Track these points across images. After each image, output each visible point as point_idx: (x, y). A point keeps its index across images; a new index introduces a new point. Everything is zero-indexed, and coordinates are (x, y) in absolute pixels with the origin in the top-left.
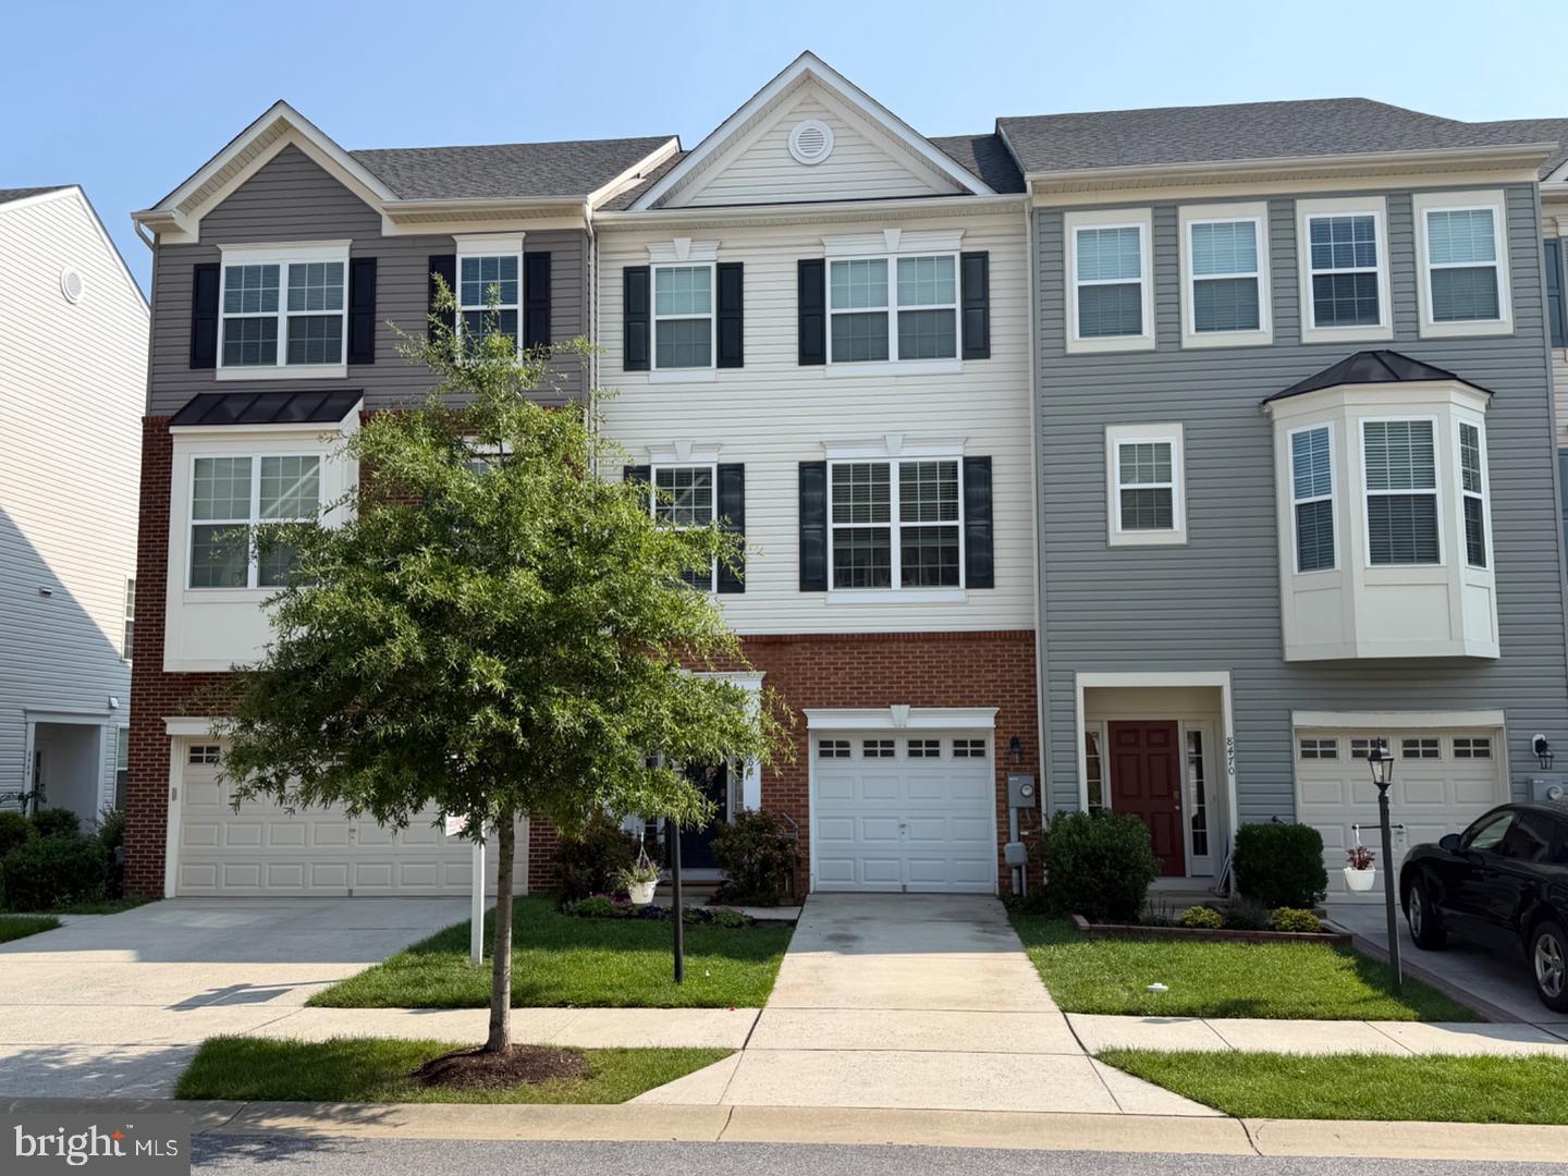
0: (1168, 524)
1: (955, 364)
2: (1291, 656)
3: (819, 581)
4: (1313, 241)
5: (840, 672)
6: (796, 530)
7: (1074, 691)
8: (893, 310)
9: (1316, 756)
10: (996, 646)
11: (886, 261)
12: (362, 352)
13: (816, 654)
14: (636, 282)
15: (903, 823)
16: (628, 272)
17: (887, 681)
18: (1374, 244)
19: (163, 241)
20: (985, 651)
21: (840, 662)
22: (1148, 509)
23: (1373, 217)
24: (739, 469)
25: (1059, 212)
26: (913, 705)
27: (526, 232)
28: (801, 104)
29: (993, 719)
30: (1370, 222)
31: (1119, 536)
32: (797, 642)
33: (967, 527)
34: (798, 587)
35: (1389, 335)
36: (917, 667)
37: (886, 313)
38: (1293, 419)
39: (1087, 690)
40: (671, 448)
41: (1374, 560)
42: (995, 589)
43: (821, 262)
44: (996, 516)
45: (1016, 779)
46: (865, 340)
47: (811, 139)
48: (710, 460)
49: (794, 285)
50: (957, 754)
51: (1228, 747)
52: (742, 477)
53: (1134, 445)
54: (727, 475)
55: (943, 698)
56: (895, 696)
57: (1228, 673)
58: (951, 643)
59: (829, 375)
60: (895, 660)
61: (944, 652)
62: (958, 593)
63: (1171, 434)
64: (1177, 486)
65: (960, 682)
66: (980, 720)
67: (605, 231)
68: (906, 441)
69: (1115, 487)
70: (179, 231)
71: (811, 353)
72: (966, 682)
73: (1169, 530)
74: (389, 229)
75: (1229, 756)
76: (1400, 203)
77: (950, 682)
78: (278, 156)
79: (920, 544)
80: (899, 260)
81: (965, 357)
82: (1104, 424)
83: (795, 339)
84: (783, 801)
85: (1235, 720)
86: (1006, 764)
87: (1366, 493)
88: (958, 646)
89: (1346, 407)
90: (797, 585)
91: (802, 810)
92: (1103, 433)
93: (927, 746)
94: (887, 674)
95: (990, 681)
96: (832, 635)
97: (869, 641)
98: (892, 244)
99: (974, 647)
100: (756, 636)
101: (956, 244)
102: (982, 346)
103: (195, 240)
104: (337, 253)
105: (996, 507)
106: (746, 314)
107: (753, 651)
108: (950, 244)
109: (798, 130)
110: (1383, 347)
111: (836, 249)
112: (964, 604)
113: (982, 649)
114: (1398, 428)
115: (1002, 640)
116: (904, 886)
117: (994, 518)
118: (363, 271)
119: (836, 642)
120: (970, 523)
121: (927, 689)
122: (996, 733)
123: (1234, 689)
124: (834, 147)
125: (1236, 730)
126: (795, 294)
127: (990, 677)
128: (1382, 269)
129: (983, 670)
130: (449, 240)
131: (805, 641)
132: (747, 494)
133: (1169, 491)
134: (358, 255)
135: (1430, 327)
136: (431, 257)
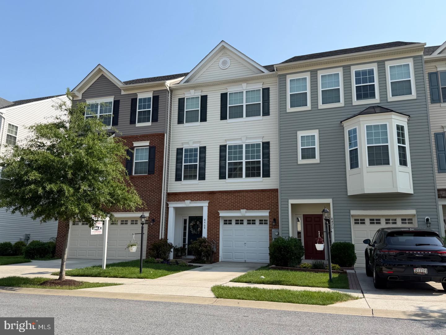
0: (314, 157)
1: (261, 117)
2: (349, 194)
3: (224, 176)
4: (356, 77)
5: (228, 201)
6: (218, 163)
7: (288, 205)
8: (244, 104)
9: (359, 224)
10: (270, 193)
11: (243, 92)
12: (115, 123)
13: (222, 196)
14: (181, 102)
15: (245, 243)
16: (179, 99)
17: (240, 203)
18: (374, 76)
19: (74, 99)
20: (267, 195)
21: (228, 198)
22: (308, 153)
23: (373, 69)
24: (204, 148)
25: (285, 75)
26: (247, 209)
27: (153, 91)
28: (222, 54)
29: (268, 213)
30: (372, 70)
31: (301, 161)
32: (217, 193)
33: (263, 161)
34: (219, 178)
35: (378, 101)
36: (248, 199)
37: (243, 105)
38: (348, 126)
39: (292, 204)
40: (188, 143)
41: (369, 165)
42: (270, 177)
43: (226, 94)
44: (271, 158)
45: (274, 230)
46: (237, 113)
47: (224, 63)
48: (197, 146)
49: (220, 100)
50: (260, 223)
51: (332, 221)
52: (206, 150)
53: (305, 136)
54: (202, 149)
55: (255, 208)
56: (242, 207)
57: (331, 199)
58: (258, 193)
59: (228, 122)
60: (243, 197)
61: (256, 195)
62: (260, 179)
63: (315, 133)
64: (317, 147)
65: (260, 203)
66: (265, 214)
67: (174, 90)
68: (247, 138)
69: (300, 148)
70: (77, 97)
71: (223, 117)
72: (262, 203)
73: (314, 159)
74: (123, 93)
75: (332, 223)
76: (381, 65)
77: (257, 203)
78: (100, 77)
79: (250, 166)
80: (246, 92)
81: (263, 116)
82: (297, 131)
83: (220, 113)
84: (213, 236)
85: (334, 213)
86: (272, 226)
87: (367, 145)
88: (260, 193)
89: (361, 122)
90: (218, 178)
91: (217, 238)
92: (296, 133)
93: (252, 221)
94: (241, 201)
95: (268, 203)
96: (226, 191)
97: (236, 192)
98: (244, 87)
99: (264, 194)
100: (207, 191)
101: (261, 86)
102: (267, 112)
103: (81, 98)
104: (111, 99)
105: (271, 155)
106: (208, 108)
107: (206, 195)
108: (259, 86)
109: (222, 60)
110: (377, 105)
111: (230, 90)
112: (262, 182)
113: (266, 194)
114: (376, 127)
115: (271, 191)
116: (245, 261)
117: (270, 158)
118: (117, 103)
119: (227, 193)
120: (264, 160)
121: (251, 205)
122: (269, 217)
123: (333, 204)
124: (230, 64)
125: (334, 216)
126: (220, 102)
127: (268, 201)
128: (376, 83)
129: (266, 200)
130: (136, 94)
131: (219, 193)
132: (207, 154)
133: (315, 148)
134: (116, 99)
135: (390, 98)
136: (132, 99)
